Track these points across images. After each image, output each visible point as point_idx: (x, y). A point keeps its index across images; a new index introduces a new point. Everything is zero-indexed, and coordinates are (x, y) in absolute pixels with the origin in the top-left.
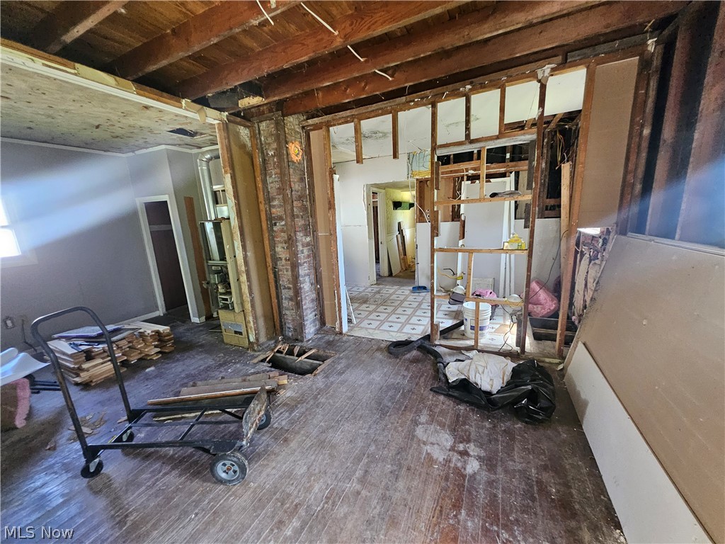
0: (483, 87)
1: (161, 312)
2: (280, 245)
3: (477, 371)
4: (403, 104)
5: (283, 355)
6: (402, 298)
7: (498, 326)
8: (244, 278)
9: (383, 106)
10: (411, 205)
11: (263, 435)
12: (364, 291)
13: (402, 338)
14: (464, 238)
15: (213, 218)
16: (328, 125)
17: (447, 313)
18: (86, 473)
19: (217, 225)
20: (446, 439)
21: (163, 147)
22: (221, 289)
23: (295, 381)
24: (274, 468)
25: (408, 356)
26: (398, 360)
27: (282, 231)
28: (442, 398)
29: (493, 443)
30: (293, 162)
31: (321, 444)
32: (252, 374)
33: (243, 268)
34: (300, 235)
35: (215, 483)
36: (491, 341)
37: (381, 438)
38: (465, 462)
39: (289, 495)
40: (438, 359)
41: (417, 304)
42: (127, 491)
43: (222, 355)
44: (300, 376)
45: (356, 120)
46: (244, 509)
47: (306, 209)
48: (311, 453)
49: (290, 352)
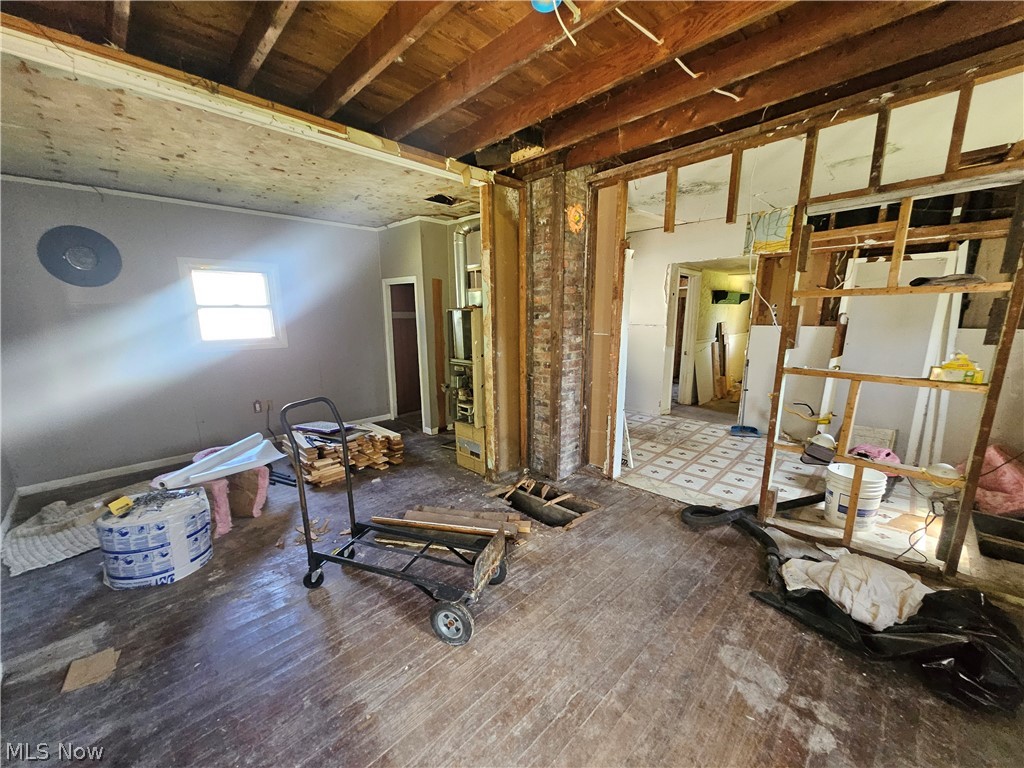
0: (920, 92)
1: (392, 416)
2: (540, 345)
3: (844, 583)
4: (755, 136)
5: (527, 494)
6: (712, 440)
7: (898, 515)
8: (490, 384)
9: (719, 143)
10: (744, 297)
11: (493, 593)
12: (649, 422)
13: (708, 502)
14: (840, 353)
15: (463, 306)
16: (627, 177)
17: (792, 476)
18: (307, 581)
19: (466, 315)
20: (774, 681)
21: (417, 218)
22: (461, 397)
23: (540, 531)
24: (504, 640)
25: (714, 532)
26: (697, 535)
27: (546, 326)
28: (771, 612)
29: (868, 715)
30: (571, 232)
31: (570, 628)
32: (487, 510)
33: (491, 372)
34: (568, 333)
35: (434, 636)
36: (880, 539)
37: (660, 646)
38: (808, 728)
39: (521, 683)
40: (770, 549)
41: (737, 453)
42: (343, 615)
43: (453, 478)
44: (548, 527)
45: (671, 168)
46: (464, 681)
47: (581, 297)
48: (554, 636)
49: (537, 492)
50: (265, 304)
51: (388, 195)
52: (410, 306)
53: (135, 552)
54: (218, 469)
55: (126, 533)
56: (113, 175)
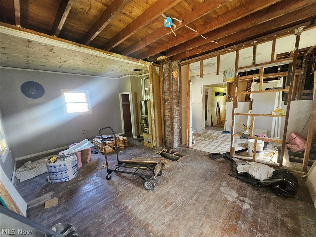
0: (263, 41)
1: (123, 133)
2: (167, 110)
3: (253, 170)
4: (223, 52)
5: (165, 153)
6: (217, 136)
7: (268, 153)
8: (153, 122)
9: (213, 54)
10: (224, 94)
11: (159, 178)
12: (199, 131)
13: (217, 152)
14: (251, 109)
15: (145, 100)
16: (189, 63)
17: (239, 144)
18: (107, 178)
19: (146, 102)
20: (235, 194)
21: (129, 75)
22: (145, 126)
23: (170, 162)
24: (163, 189)
25: (219, 160)
26: (214, 161)
27: (168, 105)
28: (234, 178)
29: (258, 200)
30: (174, 78)
31: (181, 185)
32: (154, 157)
33: (153, 118)
34: (175, 106)
35: (144, 189)
36: (263, 159)
37: (205, 188)
38: (243, 204)
39: (169, 199)
40: (233, 163)
41: (224, 139)
42: (118, 186)
43: (144, 150)
44: (172, 161)
45: (201, 60)
46: (154, 199)
47: (178, 96)
48: (176, 187)
49: (168, 152)
50: (85, 101)
51: (122, 69)
52: (128, 100)
53: (58, 172)
54: (77, 149)
55: (56, 167)
56: (43, 67)
